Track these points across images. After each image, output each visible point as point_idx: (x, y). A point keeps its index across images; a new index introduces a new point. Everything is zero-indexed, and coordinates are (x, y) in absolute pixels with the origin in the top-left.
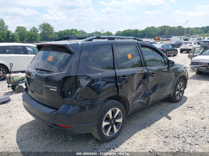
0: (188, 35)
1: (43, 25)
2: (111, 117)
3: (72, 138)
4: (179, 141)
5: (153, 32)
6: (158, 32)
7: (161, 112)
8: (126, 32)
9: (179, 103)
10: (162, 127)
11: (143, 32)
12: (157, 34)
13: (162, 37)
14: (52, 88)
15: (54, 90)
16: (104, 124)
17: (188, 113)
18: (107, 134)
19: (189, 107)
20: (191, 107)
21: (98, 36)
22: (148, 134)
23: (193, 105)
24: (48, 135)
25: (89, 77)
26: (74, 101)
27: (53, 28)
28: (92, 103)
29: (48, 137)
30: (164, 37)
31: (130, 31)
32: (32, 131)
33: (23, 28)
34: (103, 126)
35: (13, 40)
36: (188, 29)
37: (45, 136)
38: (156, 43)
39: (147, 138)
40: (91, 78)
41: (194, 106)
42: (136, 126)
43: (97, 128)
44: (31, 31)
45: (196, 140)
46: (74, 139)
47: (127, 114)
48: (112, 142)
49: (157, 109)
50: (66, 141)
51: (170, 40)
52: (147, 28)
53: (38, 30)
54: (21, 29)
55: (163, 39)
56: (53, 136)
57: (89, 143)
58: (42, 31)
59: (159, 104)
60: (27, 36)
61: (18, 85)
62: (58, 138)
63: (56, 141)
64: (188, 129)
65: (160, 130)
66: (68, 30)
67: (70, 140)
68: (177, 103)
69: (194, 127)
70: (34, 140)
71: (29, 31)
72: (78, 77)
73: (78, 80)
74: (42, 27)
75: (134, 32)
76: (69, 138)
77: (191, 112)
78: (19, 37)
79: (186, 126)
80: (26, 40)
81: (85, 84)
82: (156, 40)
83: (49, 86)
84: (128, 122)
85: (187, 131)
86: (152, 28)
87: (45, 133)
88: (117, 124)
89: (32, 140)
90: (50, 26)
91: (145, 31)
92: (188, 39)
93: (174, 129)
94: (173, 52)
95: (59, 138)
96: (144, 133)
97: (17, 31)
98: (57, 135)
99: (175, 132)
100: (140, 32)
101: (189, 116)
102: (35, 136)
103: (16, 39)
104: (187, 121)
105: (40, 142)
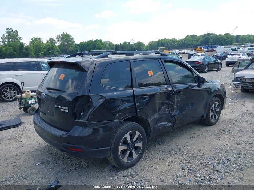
0: (238, 44)
1: (61, 35)
2: (129, 141)
3: (86, 165)
4: (206, 169)
5: (194, 41)
6: (200, 41)
7: (191, 136)
8: (162, 42)
9: (214, 126)
10: (190, 154)
11: (182, 42)
12: (199, 43)
13: (206, 47)
14: (63, 109)
15: (65, 111)
16: (121, 148)
17: (222, 138)
18: (125, 160)
19: (225, 131)
20: (227, 131)
21: (114, 52)
22: (172, 161)
23: (230, 128)
24: (61, 161)
25: (102, 97)
26: (86, 122)
27: (73, 39)
28: (107, 124)
29: (60, 163)
30: (208, 47)
31: (166, 41)
32: (43, 157)
33: (39, 39)
34: (120, 151)
35: (27, 53)
36: (238, 36)
37: (58, 162)
38: (197, 55)
39: (170, 165)
40: (105, 97)
41: (232, 129)
42: (160, 152)
43: (113, 153)
44: (48, 42)
45: (226, 168)
46: (88, 165)
47: (148, 137)
48: (130, 169)
49: (187, 134)
50: (80, 167)
51: (215, 51)
52: (186, 37)
53: (56, 41)
54: (36, 41)
55: (206, 49)
56: (66, 163)
57: (105, 170)
58: (60, 42)
59: (190, 128)
60: (44, 49)
61: (30, 106)
62: (71, 165)
63: (69, 168)
64: (220, 155)
65: (187, 157)
66: (91, 41)
67: (85, 166)
68: (212, 126)
69: (227, 153)
70: (45, 166)
71: (45, 43)
72: (91, 96)
73: (91, 100)
74: (60, 38)
75: (171, 41)
76: (84, 165)
77: (227, 137)
78: (33, 50)
79: (218, 152)
80: (42, 54)
81: (98, 104)
82: (198, 51)
83: (60, 107)
84: (152, 147)
85: (218, 157)
86: (193, 36)
87: (57, 159)
88: (136, 148)
89: (43, 166)
90: (70, 36)
91: (184, 41)
92: (237, 49)
93: (203, 155)
94: (217, 65)
95: (73, 164)
96: (169, 160)
97: (31, 43)
98: (71, 161)
99: (203, 158)
100: (178, 41)
101: (223, 141)
102: (47, 162)
103: (30, 53)
104: (220, 146)
105: (52, 168)
